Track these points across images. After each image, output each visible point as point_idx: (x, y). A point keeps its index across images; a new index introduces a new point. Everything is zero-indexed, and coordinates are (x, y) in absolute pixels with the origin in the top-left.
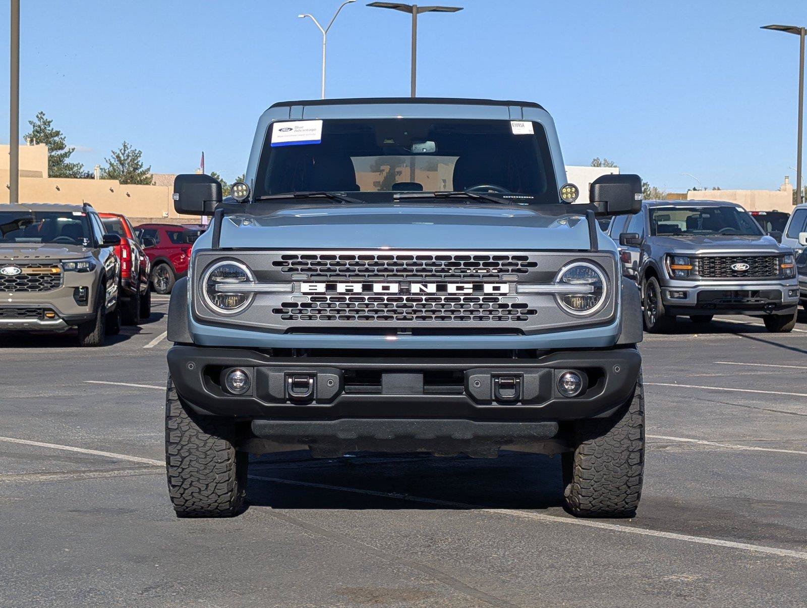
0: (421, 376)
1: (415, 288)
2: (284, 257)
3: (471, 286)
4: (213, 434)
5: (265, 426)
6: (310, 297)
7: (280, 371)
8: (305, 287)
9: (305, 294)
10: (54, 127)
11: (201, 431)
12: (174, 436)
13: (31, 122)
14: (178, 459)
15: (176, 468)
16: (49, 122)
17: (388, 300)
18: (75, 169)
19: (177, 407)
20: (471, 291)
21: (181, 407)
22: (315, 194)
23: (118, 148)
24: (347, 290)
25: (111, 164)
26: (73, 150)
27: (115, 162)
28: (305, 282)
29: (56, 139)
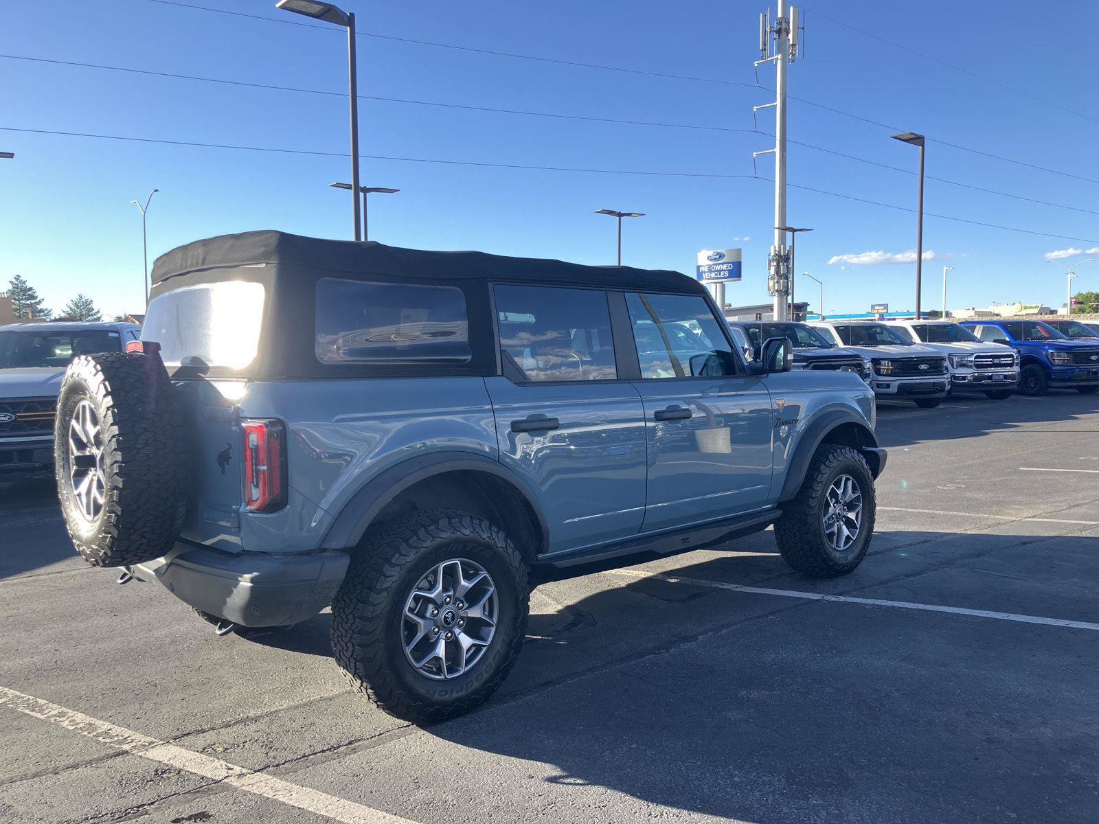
10: (28, 285)
13: (10, 282)
16: (25, 281)
18: (46, 312)
23: (75, 297)
25: (71, 308)
26: (43, 300)
27: (73, 307)
29: (30, 293)
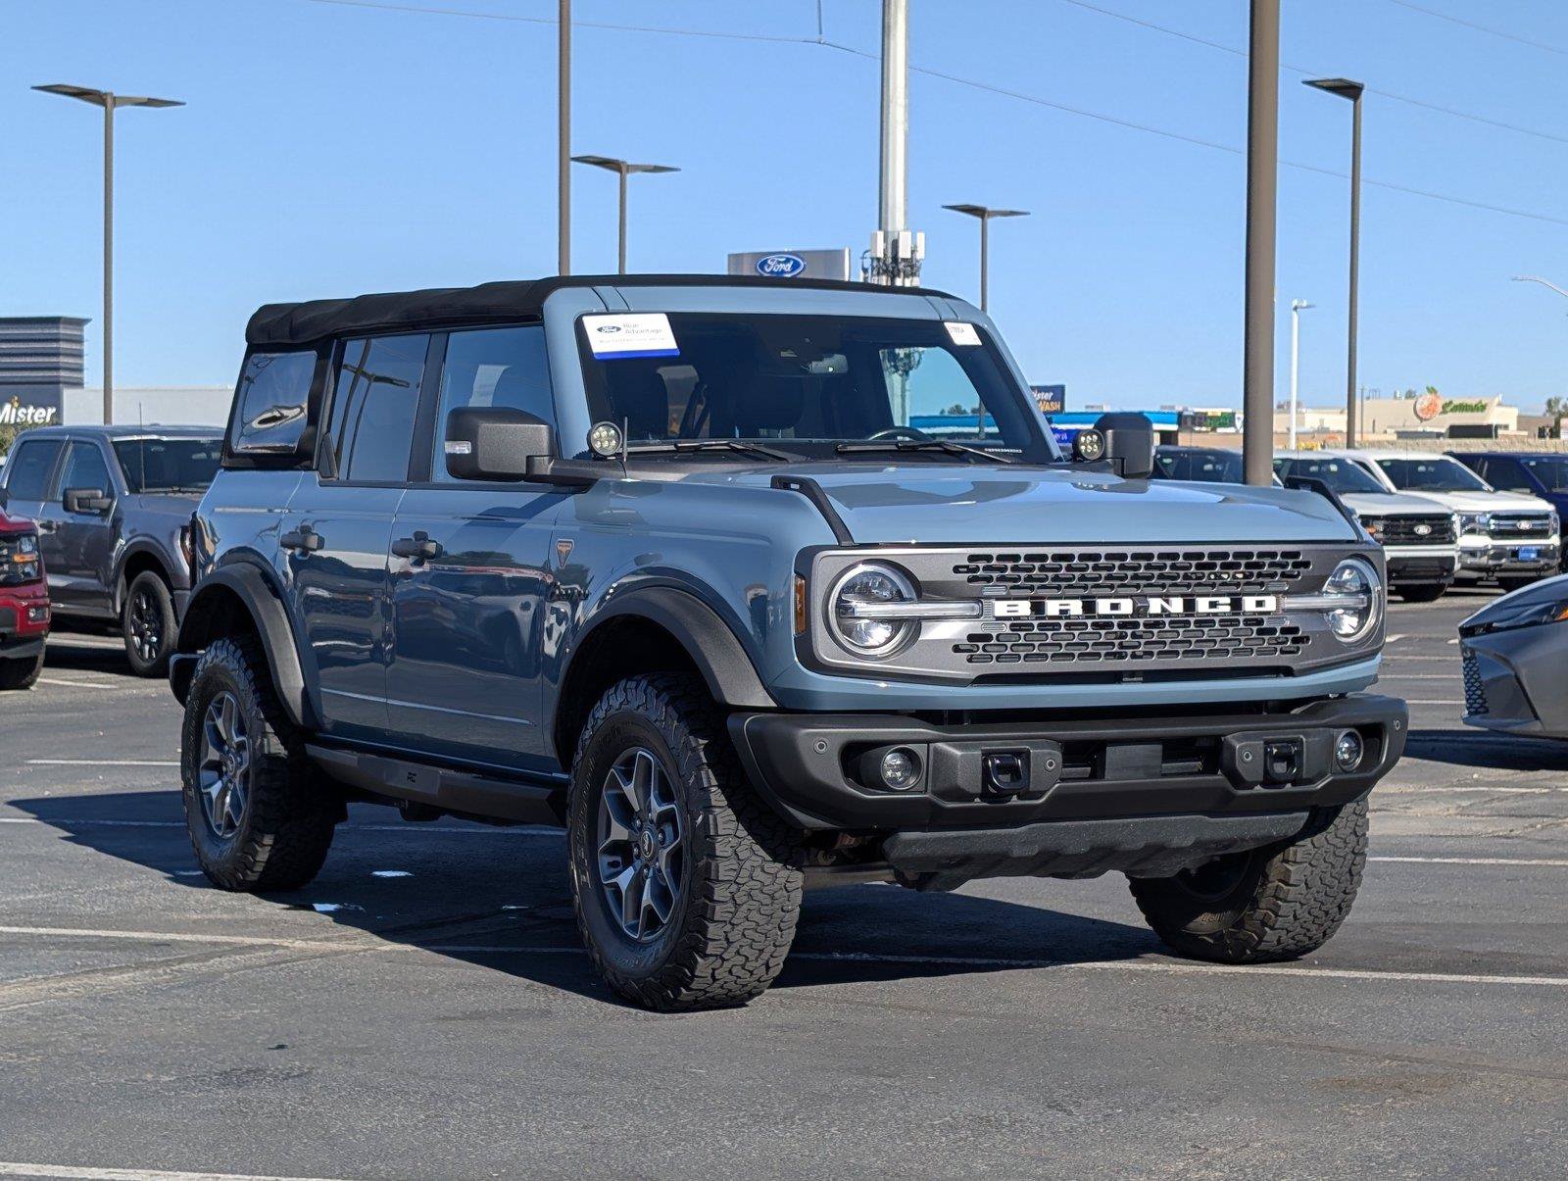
0: (1159, 747)
1: (1155, 605)
2: (972, 558)
3: (1227, 600)
4: (785, 863)
5: (915, 842)
6: (1008, 623)
7: (975, 748)
8: (1001, 608)
9: (998, 618)
11: (769, 858)
12: (727, 868)
14: (729, 910)
15: (721, 925)
17: (1120, 626)
19: (728, 818)
20: (1227, 609)
21: (734, 818)
22: (712, 445)
24: (1061, 611)
28: (999, 598)
